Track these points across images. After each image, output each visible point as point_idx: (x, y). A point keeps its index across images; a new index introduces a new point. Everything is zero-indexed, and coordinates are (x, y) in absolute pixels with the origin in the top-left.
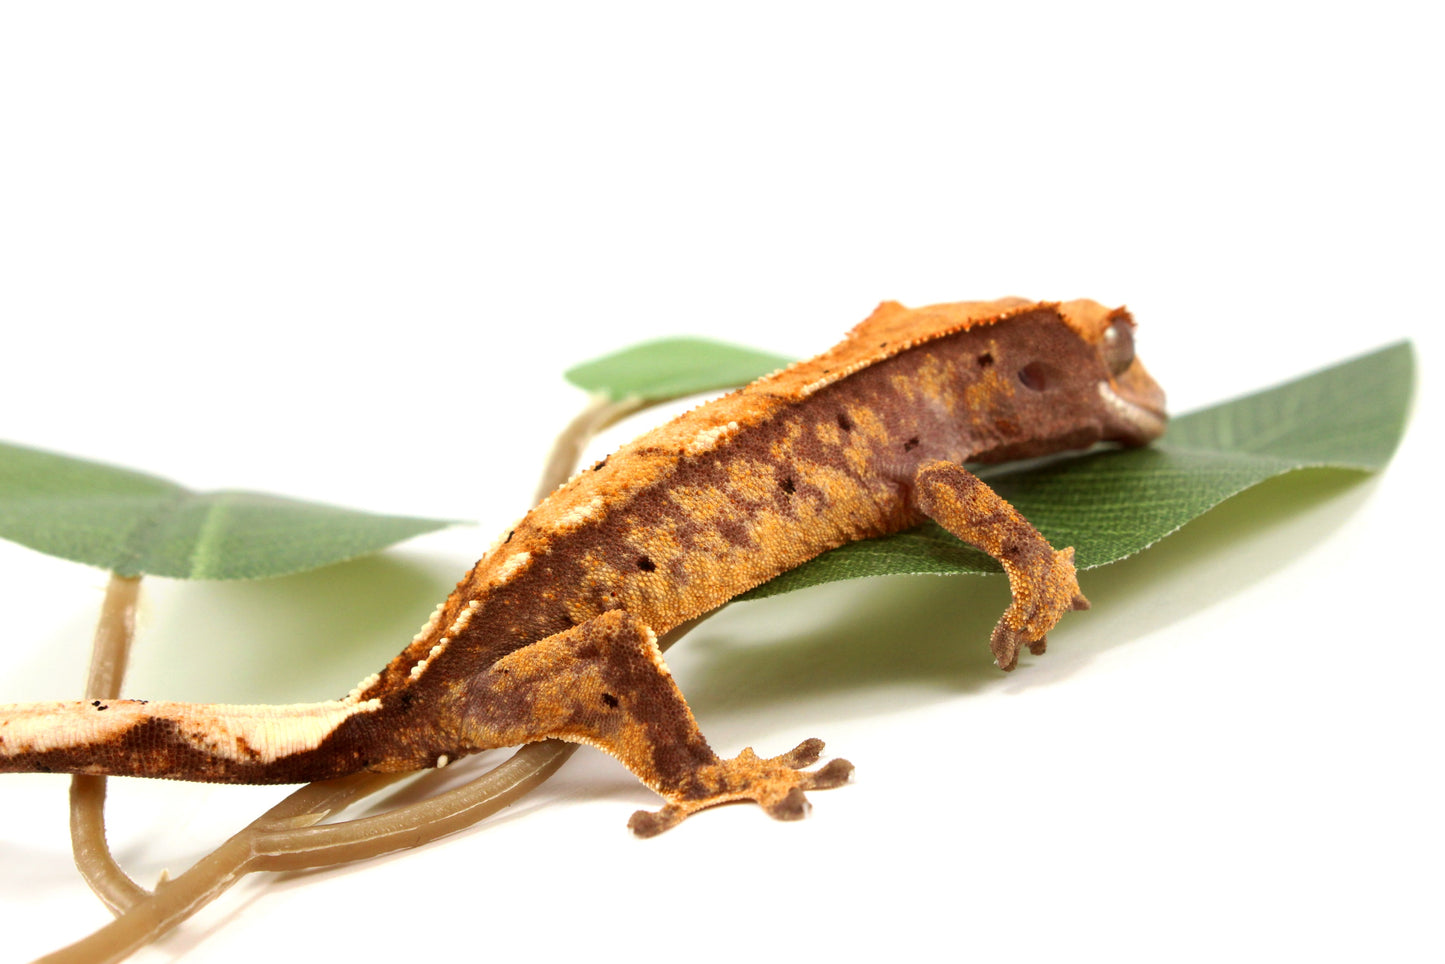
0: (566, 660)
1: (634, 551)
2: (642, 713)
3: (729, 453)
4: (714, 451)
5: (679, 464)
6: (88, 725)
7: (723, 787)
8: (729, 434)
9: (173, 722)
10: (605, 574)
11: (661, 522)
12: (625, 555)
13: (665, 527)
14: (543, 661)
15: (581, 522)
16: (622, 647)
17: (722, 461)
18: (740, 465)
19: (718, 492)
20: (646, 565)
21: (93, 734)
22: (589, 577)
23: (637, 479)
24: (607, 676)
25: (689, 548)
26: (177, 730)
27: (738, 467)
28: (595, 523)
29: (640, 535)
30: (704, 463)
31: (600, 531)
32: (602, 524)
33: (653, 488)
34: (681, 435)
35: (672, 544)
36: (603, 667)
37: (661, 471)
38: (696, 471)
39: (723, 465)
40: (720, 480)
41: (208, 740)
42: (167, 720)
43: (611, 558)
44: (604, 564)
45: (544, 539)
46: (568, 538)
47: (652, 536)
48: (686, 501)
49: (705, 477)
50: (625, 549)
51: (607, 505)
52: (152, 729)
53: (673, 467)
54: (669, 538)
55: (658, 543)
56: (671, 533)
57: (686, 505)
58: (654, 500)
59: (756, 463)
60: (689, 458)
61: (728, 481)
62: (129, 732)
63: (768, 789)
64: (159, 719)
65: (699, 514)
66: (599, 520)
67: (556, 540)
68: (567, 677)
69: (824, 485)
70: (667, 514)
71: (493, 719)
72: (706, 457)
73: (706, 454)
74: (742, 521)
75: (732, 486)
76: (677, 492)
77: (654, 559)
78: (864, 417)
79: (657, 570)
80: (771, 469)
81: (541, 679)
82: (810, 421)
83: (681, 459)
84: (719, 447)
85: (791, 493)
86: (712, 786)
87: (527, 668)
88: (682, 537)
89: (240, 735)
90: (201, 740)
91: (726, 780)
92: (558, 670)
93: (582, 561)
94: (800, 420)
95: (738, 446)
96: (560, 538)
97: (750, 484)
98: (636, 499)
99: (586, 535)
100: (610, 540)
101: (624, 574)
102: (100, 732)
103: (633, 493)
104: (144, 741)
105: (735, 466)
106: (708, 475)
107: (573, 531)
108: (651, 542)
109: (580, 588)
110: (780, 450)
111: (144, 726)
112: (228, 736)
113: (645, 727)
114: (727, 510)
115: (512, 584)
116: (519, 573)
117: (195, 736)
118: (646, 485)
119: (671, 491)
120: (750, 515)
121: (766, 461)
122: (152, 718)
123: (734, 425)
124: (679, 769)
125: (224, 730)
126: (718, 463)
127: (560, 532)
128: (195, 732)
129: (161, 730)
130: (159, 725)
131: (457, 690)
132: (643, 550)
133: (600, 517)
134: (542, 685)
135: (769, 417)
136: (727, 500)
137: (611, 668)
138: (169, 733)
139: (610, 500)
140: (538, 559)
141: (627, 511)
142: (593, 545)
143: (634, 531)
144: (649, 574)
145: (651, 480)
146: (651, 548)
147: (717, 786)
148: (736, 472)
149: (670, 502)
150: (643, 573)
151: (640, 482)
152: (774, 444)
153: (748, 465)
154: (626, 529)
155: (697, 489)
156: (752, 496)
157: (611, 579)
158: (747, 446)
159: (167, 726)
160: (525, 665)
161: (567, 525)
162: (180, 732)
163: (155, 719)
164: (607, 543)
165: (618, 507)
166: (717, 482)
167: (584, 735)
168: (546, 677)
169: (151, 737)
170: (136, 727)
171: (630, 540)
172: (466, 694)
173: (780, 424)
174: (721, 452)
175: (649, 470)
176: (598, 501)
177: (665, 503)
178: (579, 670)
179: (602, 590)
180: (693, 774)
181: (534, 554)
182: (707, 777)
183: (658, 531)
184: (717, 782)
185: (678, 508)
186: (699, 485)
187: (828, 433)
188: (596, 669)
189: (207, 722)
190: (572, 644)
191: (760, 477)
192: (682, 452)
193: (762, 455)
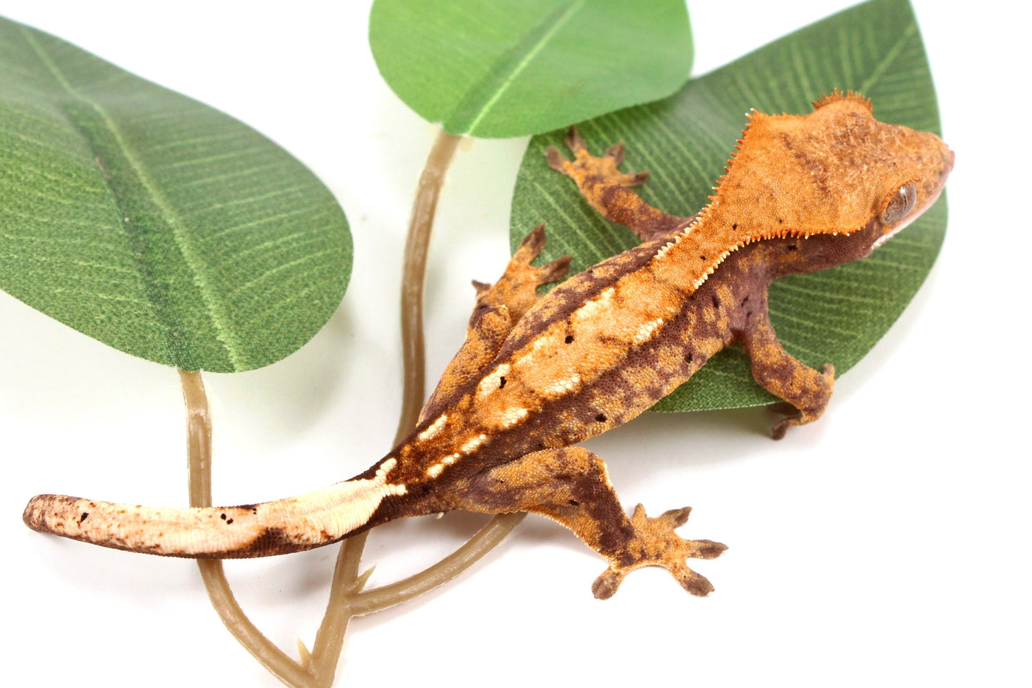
0: (546, 479)
1: (596, 411)
2: (596, 514)
3: (659, 343)
4: (650, 342)
5: (629, 352)
6: (226, 539)
7: (644, 556)
8: (658, 328)
9: (281, 530)
10: (574, 424)
11: (615, 393)
12: (589, 413)
13: (618, 396)
14: (531, 479)
15: (564, 392)
16: (590, 480)
17: (654, 348)
18: (664, 350)
19: (651, 370)
20: (601, 418)
21: (230, 545)
22: (563, 425)
23: (602, 363)
24: (574, 492)
25: (629, 406)
26: (285, 535)
27: (663, 351)
28: (573, 393)
29: (601, 401)
30: (644, 350)
31: (576, 399)
32: (578, 394)
33: (612, 370)
34: (628, 328)
35: (620, 406)
36: (573, 487)
37: (618, 357)
38: (639, 356)
39: (655, 351)
40: (651, 361)
41: (304, 537)
42: (277, 529)
43: (580, 415)
44: (575, 418)
45: (537, 402)
46: (555, 402)
47: (609, 401)
48: (632, 377)
49: (644, 360)
50: (590, 410)
51: (582, 381)
52: (269, 537)
53: (624, 354)
54: (619, 402)
55: (612, 406)
56: (620, 400)
57: (631, 380)
58: (612, 377)
59: (673, 347)
60: (635, 347)
61: (658, 362)
62: (254, 542)
63: (678, 565)
64: (272, 529)
65: (638, 385)
66: (576, 392)
67: (545, 402)
68: (547, 490)
69: (707, 351)
70: (619, 387)
71: (486, 502)
72: (645, 346)
73: (645, 344)
74: (662, 386)
75: (659, 365)
76: (627, 372)
77: (607, 415)
78: (724, 293)
79: (607, 421)
80: (681, 349)
81: (526, 488)
82: (700, 307)
83: (630, 348)
84: (653, 338)
85: (689, 362)
86: (638, 556)
87: (518, 482)
88: (626, 400)
89: (323, 529)
90: (300, 538)
91: (645, 551)
92: (539, 485)
93: (561, 416)
94: (695, 308)
95: (664, 337)
96: (549, 402)
97: (670, 362)
98: (601, 377)
99: (567, 400)
100: (580, 404)
101: (586, 424)
102: (234, 543)
103: (600, 374)
104: (264, 546)
105: (662, 351)
106: (646, 359)
107: (558, 398)
108: (607, 406)
109: (555, 431)
110: (687, 335)
111: (263, 536)
112: (316, 531)
113: (598, 522)
114: (655, 381)
115: (512, 430)
116: (518, 423)
117: (296, 537)
118: (608, 368)
119: (624, 372)
120: (667, 381)
121: (678, 345)
122: (267, 528)
123: (660, 321)
124: (615, 544)
125: (313, 529)
126: (652, 350)
127: (549, 398)
128: (296, 534)
129: (276, 538)
130: (273, 534)
131: (461, 484)
132: (602, 410)
133: (577, 390)
134: (528, 492)
135: (679, 311)
136: (656, 374)
137: (578, 488)
138: (280, 538)
139: (584, 379)
140: (533, 415)
141: (595, 385)
142: (569, 407)
143: (598, 399)
144: (601, 423)
145: (611, 364)
146: (607, 409)
147: (640, 556)
148: (662, 355)
149: (622, 379)
150: (598, 422)
151: (604, 365)
152: (683, 332)
153: (669, 349)
154: (593, 397)
155: (639, 368)
156: (669, 370)
157: (577, 427)
158: (668, 336)
159: (278, 534)
160: (517, 480)
161: (554, 394)
162: (287, 536)
163: (269, 529)
164: (579, 406)
165: (589, 383)
166: (651, 364)
167: (547, 513)
168: (532, 488)
169: (269, 543)
170: (259, 538)
171: (594, 404)
172: (468, 488)
173: (685, 316)
174: (654, 342)
175: (610, 357)
176: (576, 379)
177: (619, 379)
178: (556, 487)
179: (569, 432)
180: (625, 548)
181: (530, 412)
182: (634, 549)
183: (614, 398)
184: (640, 553)
185: (626, 382)
186: (640, 366)
187: (709, 315)
188: (568, 487)
189: (301, 524)
190: (552, 471)
191: (675, 356)
192: (630, 344)
193: (675, 340)
